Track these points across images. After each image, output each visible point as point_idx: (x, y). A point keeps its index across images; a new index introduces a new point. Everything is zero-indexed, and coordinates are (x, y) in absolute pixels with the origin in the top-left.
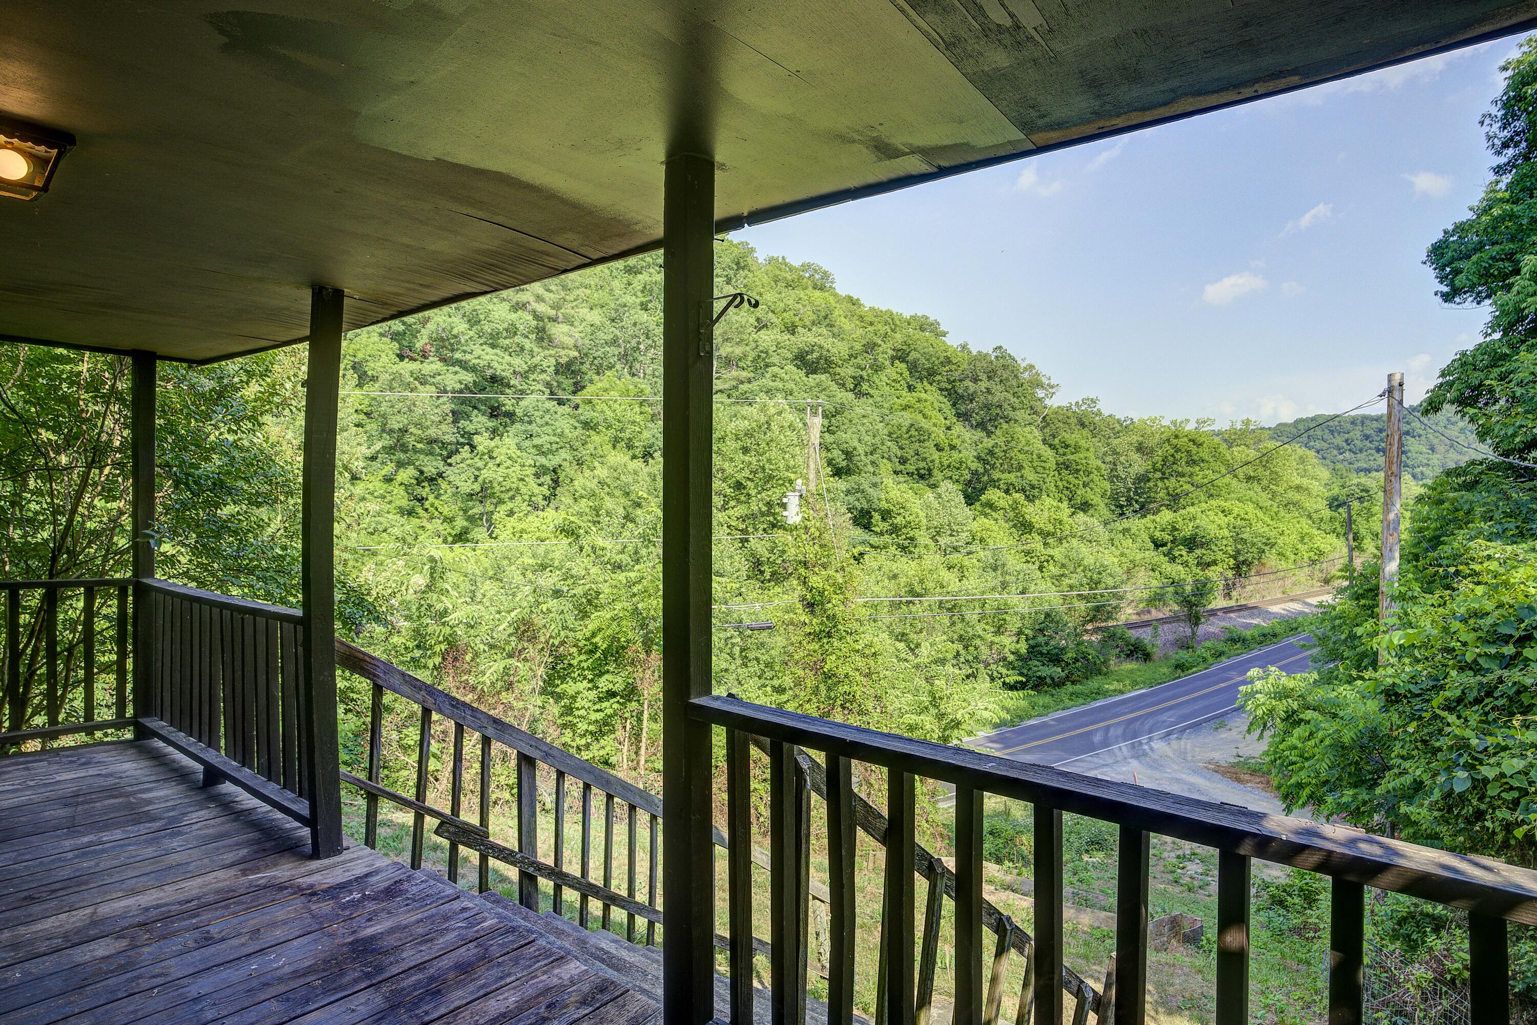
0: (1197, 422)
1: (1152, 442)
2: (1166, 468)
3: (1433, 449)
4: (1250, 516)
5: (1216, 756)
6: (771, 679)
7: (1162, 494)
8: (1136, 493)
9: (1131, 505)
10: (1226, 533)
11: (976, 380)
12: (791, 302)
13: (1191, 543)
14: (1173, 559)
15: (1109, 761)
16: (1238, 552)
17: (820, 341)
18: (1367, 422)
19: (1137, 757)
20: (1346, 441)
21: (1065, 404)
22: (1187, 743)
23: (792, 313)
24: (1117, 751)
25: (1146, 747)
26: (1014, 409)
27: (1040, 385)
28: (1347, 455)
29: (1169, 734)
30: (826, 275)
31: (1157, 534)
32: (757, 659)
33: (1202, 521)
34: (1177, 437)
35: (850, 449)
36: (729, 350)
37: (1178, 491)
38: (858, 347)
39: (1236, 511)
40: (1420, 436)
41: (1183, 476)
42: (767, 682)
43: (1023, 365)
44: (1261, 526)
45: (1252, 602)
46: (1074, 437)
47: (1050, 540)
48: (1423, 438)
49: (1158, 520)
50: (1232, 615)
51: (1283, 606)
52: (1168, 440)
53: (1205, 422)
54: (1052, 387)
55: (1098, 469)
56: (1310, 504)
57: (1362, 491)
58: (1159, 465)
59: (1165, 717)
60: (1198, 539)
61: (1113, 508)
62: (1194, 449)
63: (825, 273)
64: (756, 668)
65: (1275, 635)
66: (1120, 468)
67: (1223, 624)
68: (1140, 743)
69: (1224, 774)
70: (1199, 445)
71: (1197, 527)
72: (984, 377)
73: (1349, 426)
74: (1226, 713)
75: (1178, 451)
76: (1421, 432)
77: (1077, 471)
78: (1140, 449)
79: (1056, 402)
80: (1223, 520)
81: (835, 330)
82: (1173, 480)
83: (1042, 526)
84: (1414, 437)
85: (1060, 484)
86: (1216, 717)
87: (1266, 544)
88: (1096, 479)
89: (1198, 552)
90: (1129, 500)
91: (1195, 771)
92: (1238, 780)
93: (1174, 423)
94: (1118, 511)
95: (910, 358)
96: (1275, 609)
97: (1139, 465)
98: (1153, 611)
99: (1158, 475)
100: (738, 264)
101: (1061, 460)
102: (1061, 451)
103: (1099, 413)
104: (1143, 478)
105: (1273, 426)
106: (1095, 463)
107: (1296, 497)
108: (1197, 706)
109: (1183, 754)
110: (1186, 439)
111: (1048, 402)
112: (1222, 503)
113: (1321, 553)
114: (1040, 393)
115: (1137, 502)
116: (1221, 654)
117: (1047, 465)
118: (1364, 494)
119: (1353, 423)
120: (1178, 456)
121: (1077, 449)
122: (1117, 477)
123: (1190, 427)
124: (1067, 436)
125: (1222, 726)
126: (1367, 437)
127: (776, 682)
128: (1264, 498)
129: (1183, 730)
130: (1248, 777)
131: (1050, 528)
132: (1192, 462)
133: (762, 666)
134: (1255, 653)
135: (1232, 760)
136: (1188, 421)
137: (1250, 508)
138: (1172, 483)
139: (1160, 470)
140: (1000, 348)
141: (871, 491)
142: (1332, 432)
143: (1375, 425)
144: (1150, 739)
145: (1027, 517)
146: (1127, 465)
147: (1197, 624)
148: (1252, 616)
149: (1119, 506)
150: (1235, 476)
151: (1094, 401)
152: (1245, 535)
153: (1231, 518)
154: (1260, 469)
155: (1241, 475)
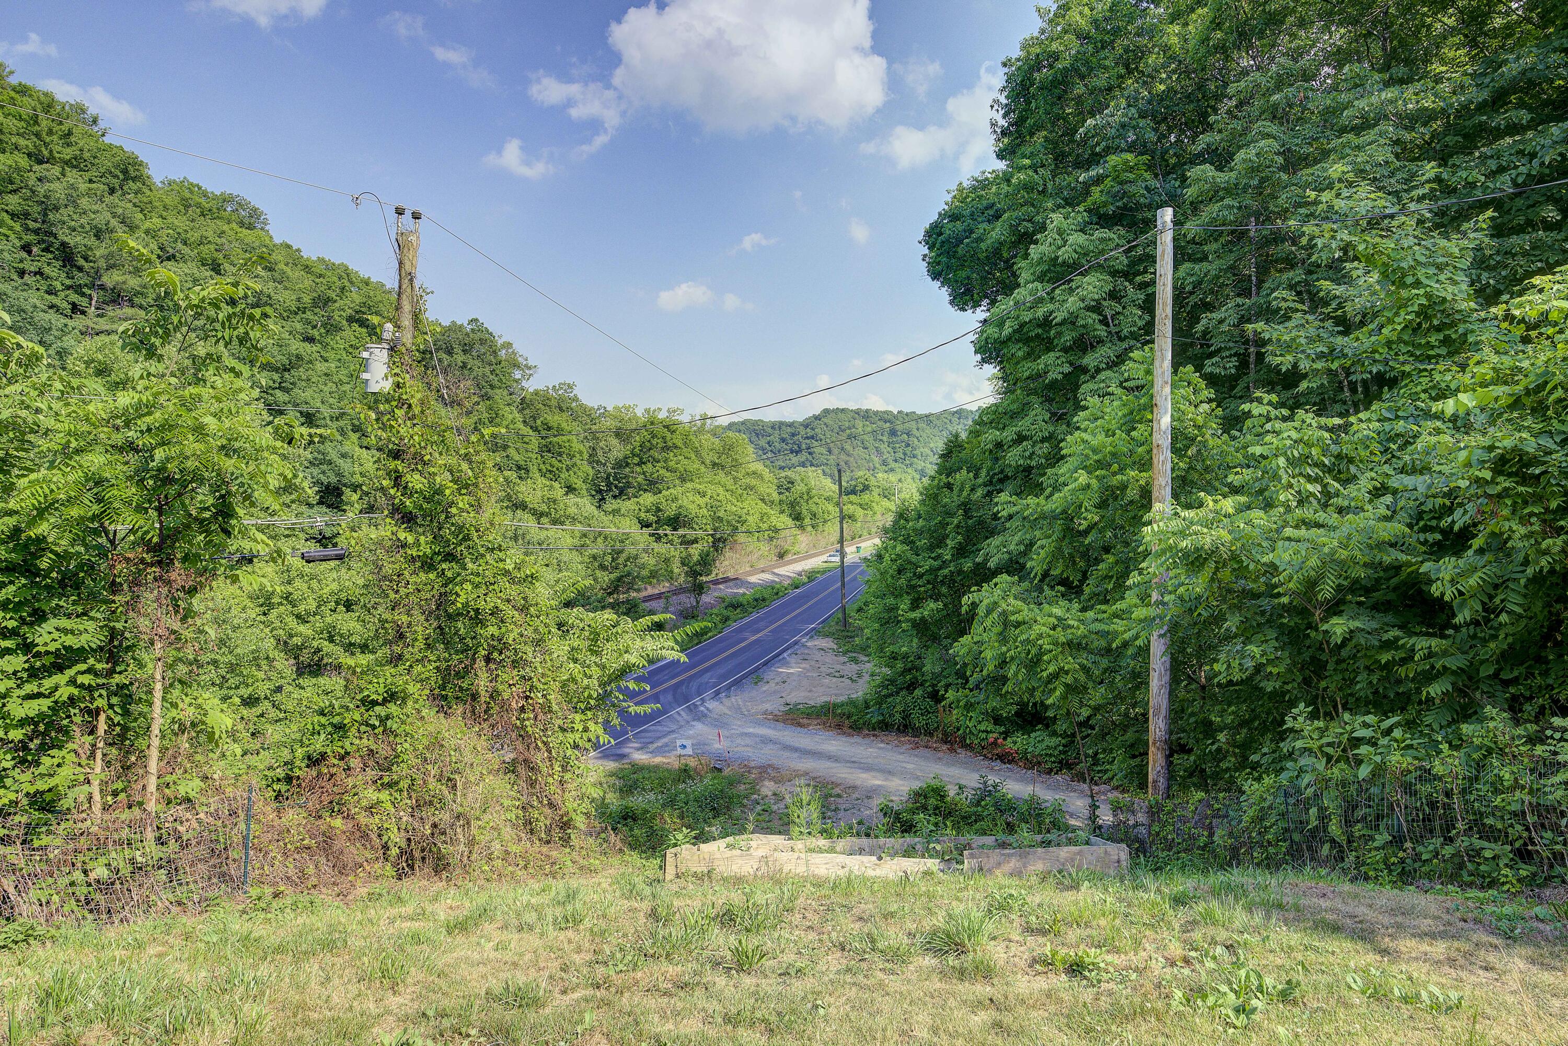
0: (668, 411)
1: (629, 428)
2: (643, 455)
3: (830, 451)
4: (721, 497)
5: (768, 706)
6: (237, 687)
7: (640, 479)
8: (616, 478)
9: (611, 490)
10: (704, 512)
11: (450, 352)
12: (210, 234)
13: (675, 522)
14: (658, 539)
15: (674, 727)
16: (716, 530)
18: (784, 427)
19: (699, 720)
21: (541, 387)
22: (737, 699)
23: (212, 247)
24: (676, 716)
25: (702, 708)
26: (492, 387)
27: (516, 365)
28: (770, 455)
29: (717, 693)
30: (255, 213)
31: (643, 515)
32: (215, 662)
33: (685, 502)
34: (652, 423)
35: (313, 411)
36: (120, 279)
37: (655, 475)
38: (307, 299)
39: (709, 493)
41: (658, 461)
42: (232, 692)
43: (500, 342)
44: (731, 507)
45: (731, 574)
46: (554, 419)
47: (544, 520)
49: (642, 502)
50: (721, 586)
51: (758, 576)
52: (644, 427)
53: (674, 411)
54: (529, 368)
55: (581, 453)
56: (764, 489)
58: (637, 451)
59: (706, 678)
60: (681, 519)
61: (594, 492)
62: (669, 435)
63: (255, 210)
64: (213, 674)
65: (764, 600)
66: (600, 453)
67: (716, 594)
68: (696, 706)
69: (784, 721)
70: (672, 432)
71: (680, 507)
72: (457, 349)
73: (770, 430)
74: (757, 669)
75: (654, 436)
77: (560, 454)
78: (619, 434)
79: (532, 385)
80: (702, 501)
81: (276, 275)
82: (650, 465)
83: (536, 506)
85: (542, 466)
86: (750, 673)
88: (579, 462)
89: (681, 532)
90: (609, 485)
91: (758, 723)
92: (800, 725)
93: (647, 411)
94: (599, 496)
96: (753, 579)
97: (618, 450)
98: (649, 588)
99: (636, 460)
100: (125, 172)
101: (544, 442)
102: (544, 433)
103: (576, 399)
104: (622, 464)
106: (577, 446)
107: (753, 482)
108: (730, 665)
109: (738, 709)
110: (660, 426)
111: (524, 383)
112: (698, 486)
114: (517, 375)
115: (616, 487)
116: (727, 619)
117: (530, 447)
119: (773, 428)
120: (654, 442)
121: (560, 432)
122: (598, 462)
123: (662, 415)
124: (549, 418)
125: (759, 680)
126: (783, 440)
127: (245, 692)
128: (727, 481)
129: (729, 688)
130: (805, 721)
131: (544, 508)
132: (666, 449)
133: (222, 672)
134: (754, 616)
135: (783, 709)
136: (660, 409)
137: (721, 490)
138: (648, 468)
139: (638, 456)
140: (476, 320)
141: (340, 462)
142: (757, 435)
143: (789, 430)
144: (703, 700)
145: (520, 496)
146: (607, 449)
147: (700, 594)
148: (737, 586)
149: (600, 491)
150: (703, 463)
151: (570, 386)
152: (721, 514)
153: (707, 499)
154: (724, 456)
155: (708, 462)
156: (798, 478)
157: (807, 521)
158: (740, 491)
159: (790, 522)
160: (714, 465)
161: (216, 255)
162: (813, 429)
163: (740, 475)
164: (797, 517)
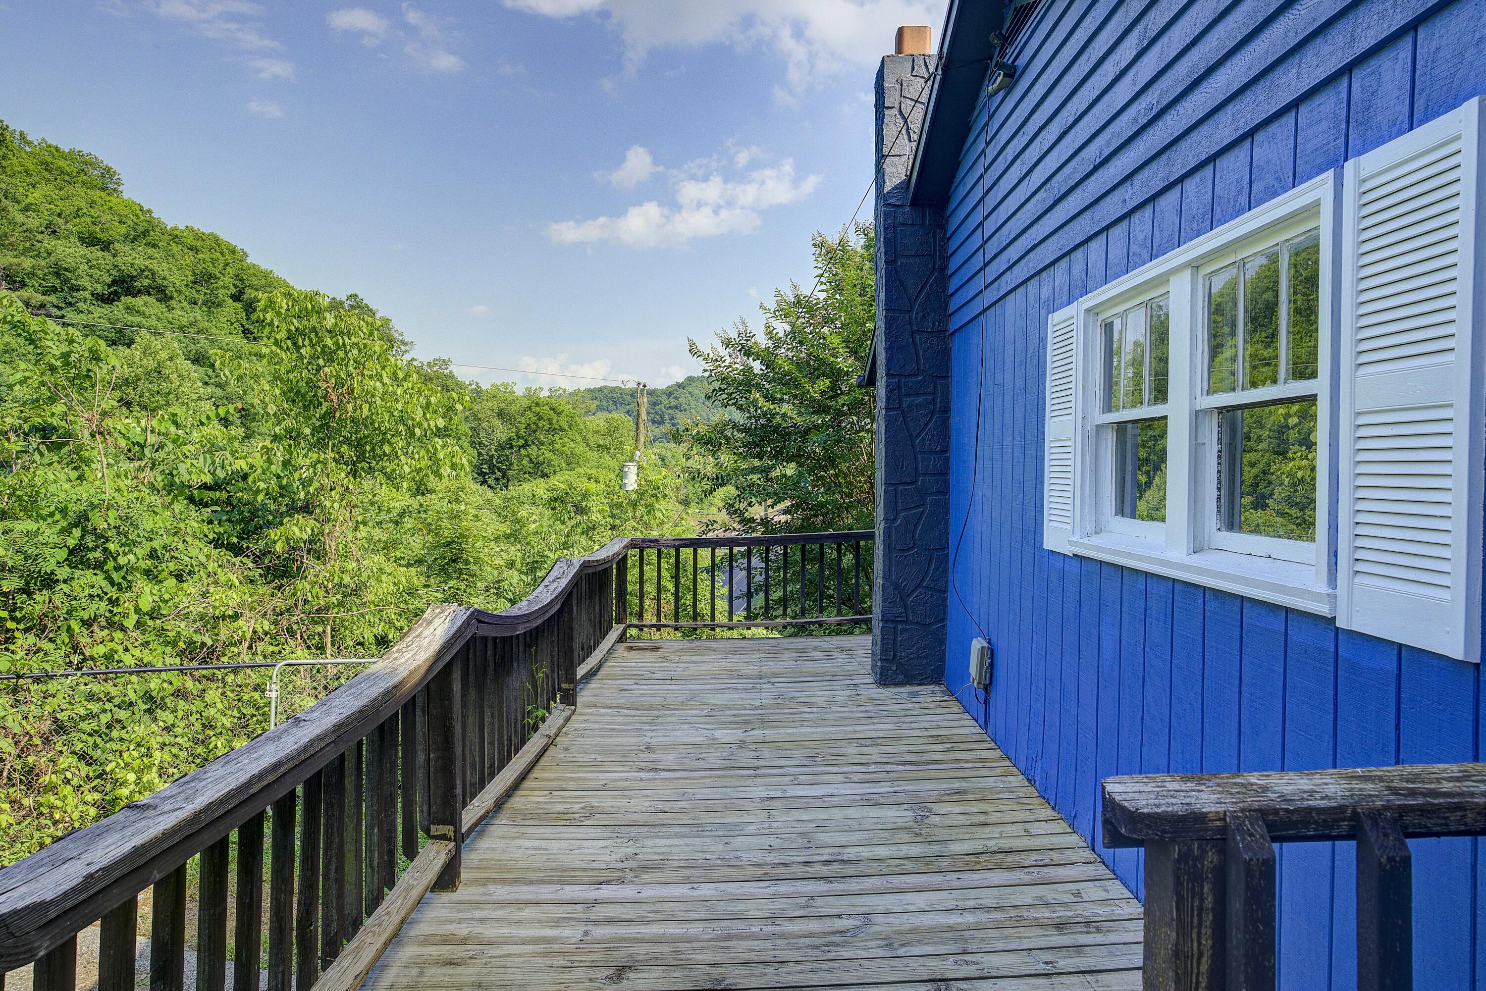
0: (550, 390)
1: (513, 409)
2: (528, 437)
7: (525, 461)
8: (499, 461)
9: (493, 473)
17: (154, 265)
34: (537, 405)
37: (541, 459)
40: (685, 410)
41: (544, 444)
43: (380, 318)
48: (688, 412)
52: (530, 408)
53: (557, 391)
58: (521, 432)
61: (476, 476)
62: (555, 417)
66: (482, 435)
70: (559, 414)
75: (540, 418)
76: (687, 407)
78: (501, 414)
82: (535, 448)
90: (492, 468)
93: (528, 390)
94: (481, 479)
95: (244, 297)
97: (501, 432)
99: (521, 442)
103: (452, 376)
104: (507, 445)
110: (547, 408)
115: (499, 469)
120: (540, 424)
122: (481, 444)
123: (546, 395)
132: (552, 431)
136: (541, 389)
138: (533, 450)
139: (522, 438)
140: (355, 296)
146: (490, 431)
149: (482, 474)
151: (445, 363)
155: (592, 444)
161: (93, 228)
162: (676, 398)
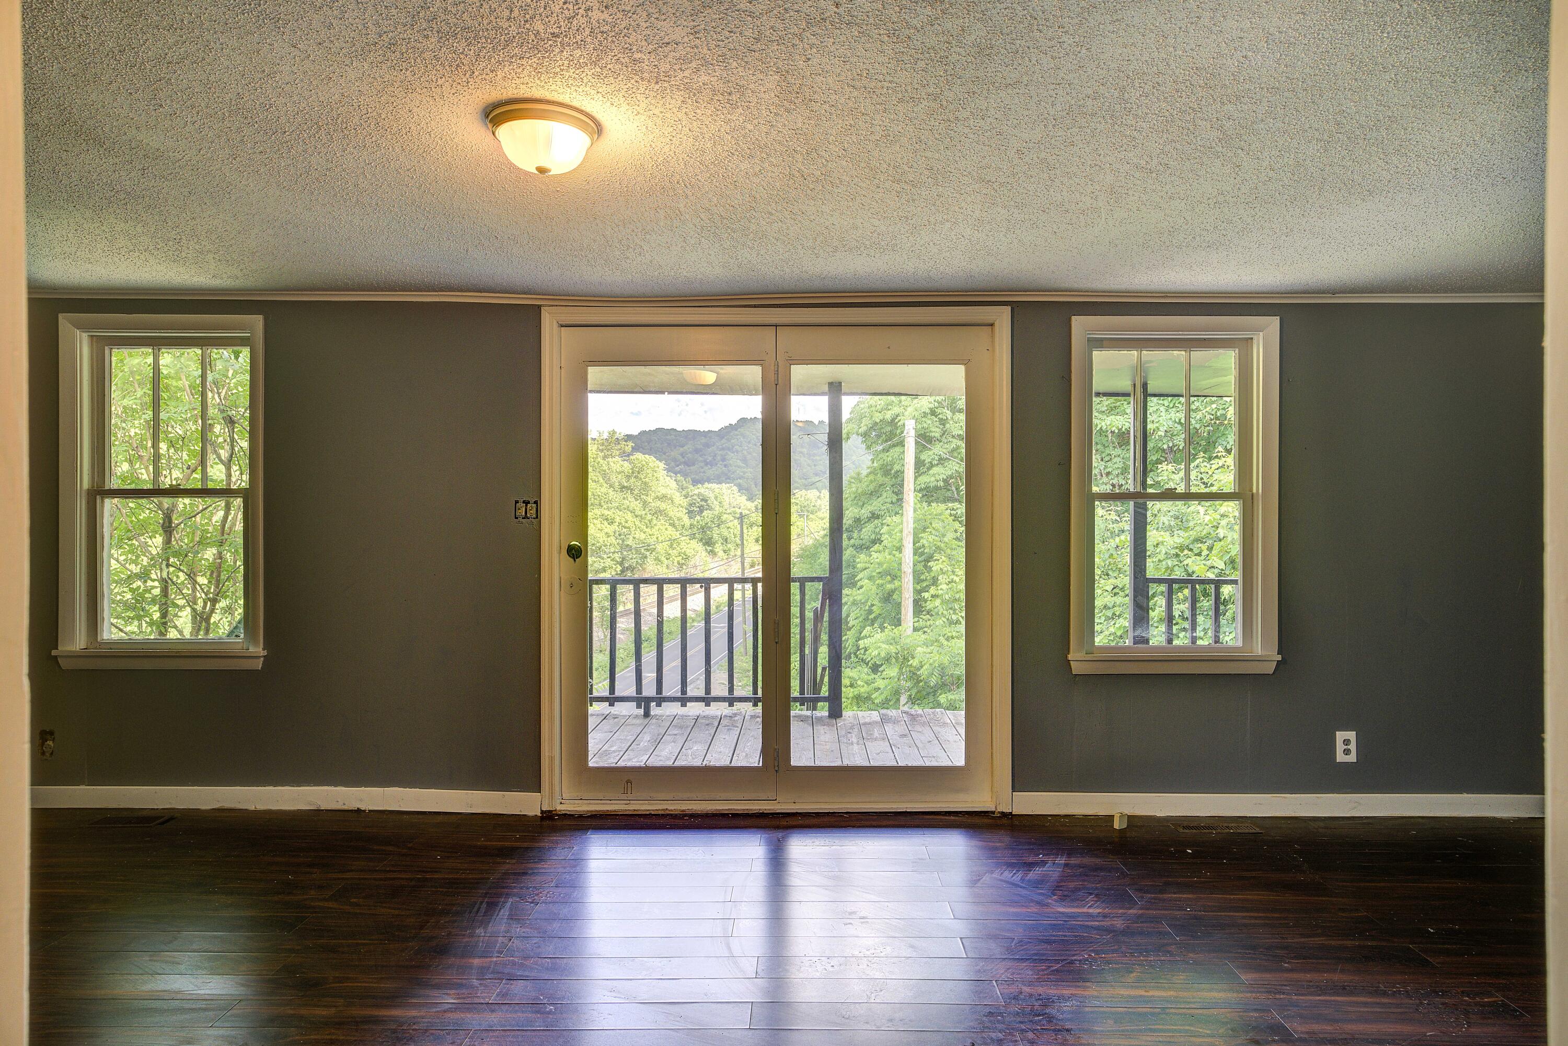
3: (747, 463)
4: (629, 524)
10: (612, 540)
16: (623, 559)
20: (682, 455)
28: (682, 468)
39: (618, 520)
44: (640, 535)
56: (674, 512)
57: (702, 500)
65: (671, 632)
80: (610, 529)
84: (733, 452)
87: (648, 550)
105: (636, 433)
107: (663, 506)
112: (606, 512)
113: (687, 558)
118: (703, 503)
128: (636, 505)
137: (629, 516)
142: (669, 446)
143: (704, 440)
150: (611, 486)
152: (630, 542)
153: (615, 527)
154: (633, 480)
156: (712, 496)
157: (718, 548)
158: (649, 517)
159: (700, 547)
160: (623, 488)
163: (649, 499)
164: (708, 543)
